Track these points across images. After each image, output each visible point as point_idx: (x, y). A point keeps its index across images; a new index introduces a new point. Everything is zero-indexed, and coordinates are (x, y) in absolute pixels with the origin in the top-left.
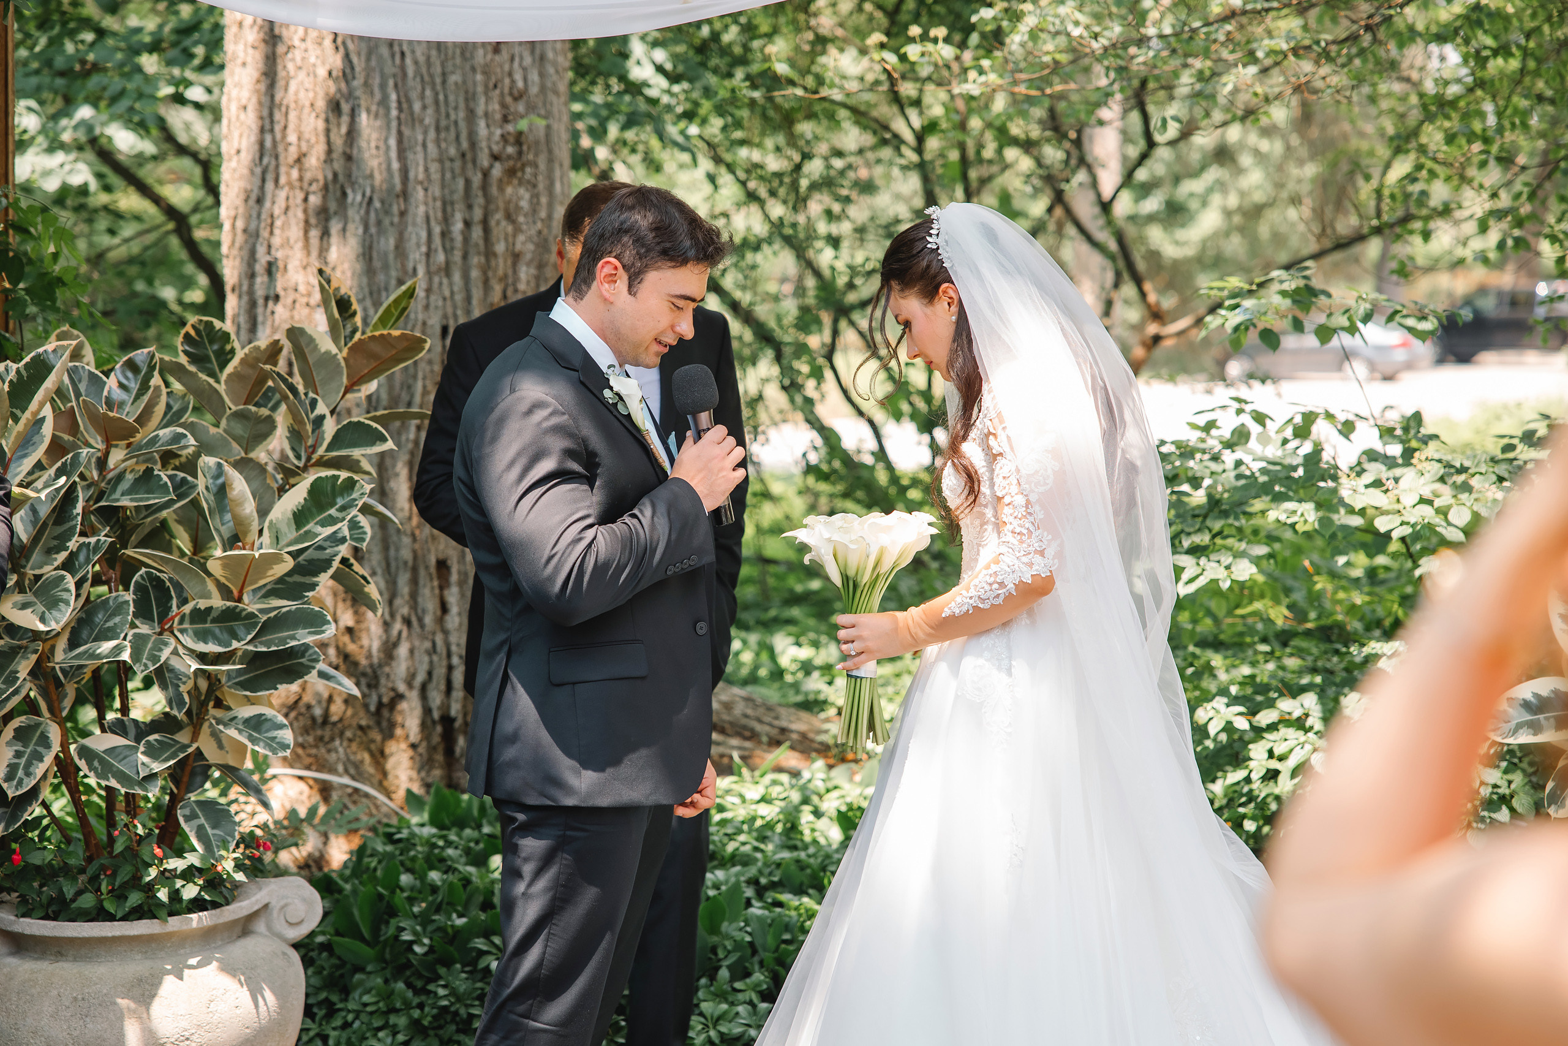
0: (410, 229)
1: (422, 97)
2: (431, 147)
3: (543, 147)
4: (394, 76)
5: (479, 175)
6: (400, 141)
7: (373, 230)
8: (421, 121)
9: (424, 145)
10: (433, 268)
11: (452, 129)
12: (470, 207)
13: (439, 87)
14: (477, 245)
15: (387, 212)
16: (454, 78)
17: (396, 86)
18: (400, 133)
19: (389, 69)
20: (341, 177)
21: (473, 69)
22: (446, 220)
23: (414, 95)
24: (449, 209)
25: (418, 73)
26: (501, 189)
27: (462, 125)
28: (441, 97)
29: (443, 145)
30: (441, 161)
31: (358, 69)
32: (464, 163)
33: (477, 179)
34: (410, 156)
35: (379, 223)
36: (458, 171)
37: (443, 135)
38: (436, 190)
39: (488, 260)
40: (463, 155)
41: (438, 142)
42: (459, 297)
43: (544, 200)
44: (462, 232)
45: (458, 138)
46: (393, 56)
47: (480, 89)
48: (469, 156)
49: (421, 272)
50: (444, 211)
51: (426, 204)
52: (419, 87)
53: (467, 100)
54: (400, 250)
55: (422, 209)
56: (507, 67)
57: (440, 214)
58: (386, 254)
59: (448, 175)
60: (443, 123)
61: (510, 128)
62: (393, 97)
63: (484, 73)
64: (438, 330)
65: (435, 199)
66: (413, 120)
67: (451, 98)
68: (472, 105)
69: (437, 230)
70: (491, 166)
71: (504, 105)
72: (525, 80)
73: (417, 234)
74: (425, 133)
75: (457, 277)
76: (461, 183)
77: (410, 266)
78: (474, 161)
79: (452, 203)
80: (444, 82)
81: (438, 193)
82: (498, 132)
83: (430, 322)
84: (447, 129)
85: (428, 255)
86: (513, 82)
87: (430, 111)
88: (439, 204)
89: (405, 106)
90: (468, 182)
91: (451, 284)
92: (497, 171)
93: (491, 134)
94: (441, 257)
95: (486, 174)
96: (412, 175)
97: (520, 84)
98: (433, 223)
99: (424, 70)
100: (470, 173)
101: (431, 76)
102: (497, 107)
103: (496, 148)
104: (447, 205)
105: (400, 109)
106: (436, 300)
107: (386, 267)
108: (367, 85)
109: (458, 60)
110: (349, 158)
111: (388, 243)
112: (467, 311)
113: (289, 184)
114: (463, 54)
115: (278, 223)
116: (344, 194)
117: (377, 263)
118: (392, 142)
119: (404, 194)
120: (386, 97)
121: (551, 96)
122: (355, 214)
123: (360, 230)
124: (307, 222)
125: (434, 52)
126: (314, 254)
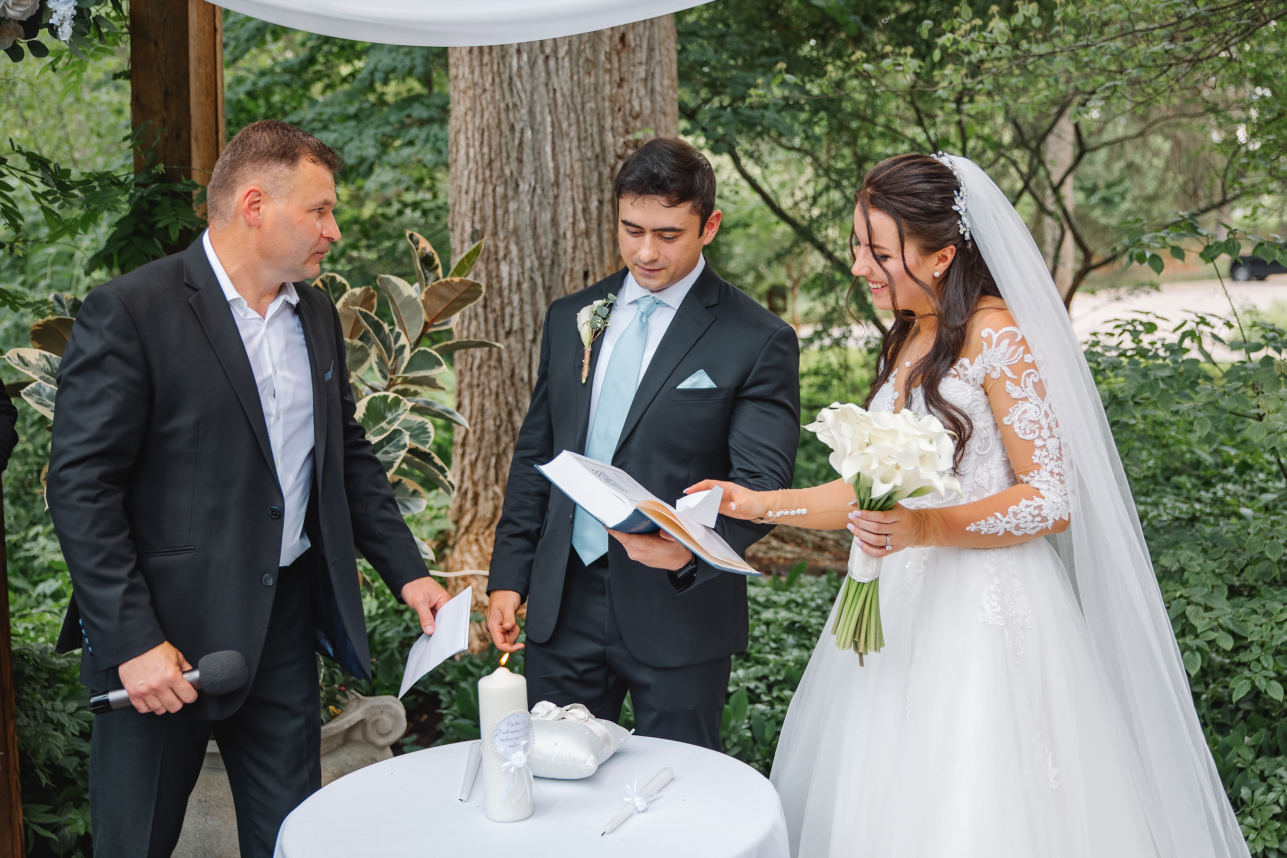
0: (561, 207)
1: (568, 118)
2: (574, 151)
4: (549, 105)
5: (609, 169)
6: (553, 149)
8: (568, 135)
9: (570, 151)
11: (589, 139)
12: (602, 191)
13: (579, 112)
14: (608, 216)
15: (545, 196)
16: (591, 105)
17: (550, 111)
18: (553, 143)
19: (545, 100)
20: (515, 174)
21: (603, 99)
22: (586, 200)
23: (562, 117)
24: (588, 193)
25: (564, 102)
27: (596, 136)
28: (581, 118)
29: (583, 150)
30: (581, 161)
31: (524, 101)
32: (598, 162)
34: (560, 157)
35: (540, 204)
36: (593, 167)
37: (583, 143)
38: (579, 181)
40: (597, 156)
41: (579, 147)
42: (595, 252)
44: (598, 208)
45: (593, 145)
46: (548, 92)
47: (607, 112)
48: (600, 157)
49: (569, 235)
50: (585, 194)
51: (572, 189)
52: (566, 112)
53: (599, 119)
54: (554, 222)
55: (569, 193)
56: (627, 97)
57: (582, 197)
59: (587, 170)
60: (583, 135)
61: (630, 137)
62: (549, 119)
63: (610, 101)
64: (581, 274)
65: (578, 187)
66: (563, 135)
67: (588, 118)
68: (602, 122)
69: (580, 207)
70: (616, 163)
71: (626, 122)
72: (641, 105)
73: (566, 210)
74: (571, 142)
75: (594, 238)
76: (595, 176)
77: (561, 231)
78: (604, 160)
79: (590, 189)
80: (583, 108)
81: (580, 183)
82: (622, 140)
83: (576, 269)
84: (586, 139)
85: (574, 224)
86: (632, 107)
87: (574, 128)
88: (581, 190)
89: (556, 125)
90: (600, 175)
91: (590, 243)
93: (616, 142)
94: (582, 225)
96: (562, 171)
97: (637, 108)
98: (577, 202)
99: (569, 101)
100: (601, 168)
101: (574, 104)
102: (621, 123)
103: (619, 151)
104: (586, 190)
105: (553, 126)
106: (580, 254)
107: (545, 233)
108: (531, 112)
109: (592, 93)
110: (520, 161)
111: (546, 217)
112: (601, 261)
113: (484, 180)
114: (596, 89)
115: (478, 206)
116: (517, 185)
117: (540, 231)
118: (548, 149)
119: (557, 184)
120: (544, 119)
121: (659, 116)
122: (525, 198)
123: (528, 209)
124: (495, 205)
125: (576, 89)
126: (500, 226)
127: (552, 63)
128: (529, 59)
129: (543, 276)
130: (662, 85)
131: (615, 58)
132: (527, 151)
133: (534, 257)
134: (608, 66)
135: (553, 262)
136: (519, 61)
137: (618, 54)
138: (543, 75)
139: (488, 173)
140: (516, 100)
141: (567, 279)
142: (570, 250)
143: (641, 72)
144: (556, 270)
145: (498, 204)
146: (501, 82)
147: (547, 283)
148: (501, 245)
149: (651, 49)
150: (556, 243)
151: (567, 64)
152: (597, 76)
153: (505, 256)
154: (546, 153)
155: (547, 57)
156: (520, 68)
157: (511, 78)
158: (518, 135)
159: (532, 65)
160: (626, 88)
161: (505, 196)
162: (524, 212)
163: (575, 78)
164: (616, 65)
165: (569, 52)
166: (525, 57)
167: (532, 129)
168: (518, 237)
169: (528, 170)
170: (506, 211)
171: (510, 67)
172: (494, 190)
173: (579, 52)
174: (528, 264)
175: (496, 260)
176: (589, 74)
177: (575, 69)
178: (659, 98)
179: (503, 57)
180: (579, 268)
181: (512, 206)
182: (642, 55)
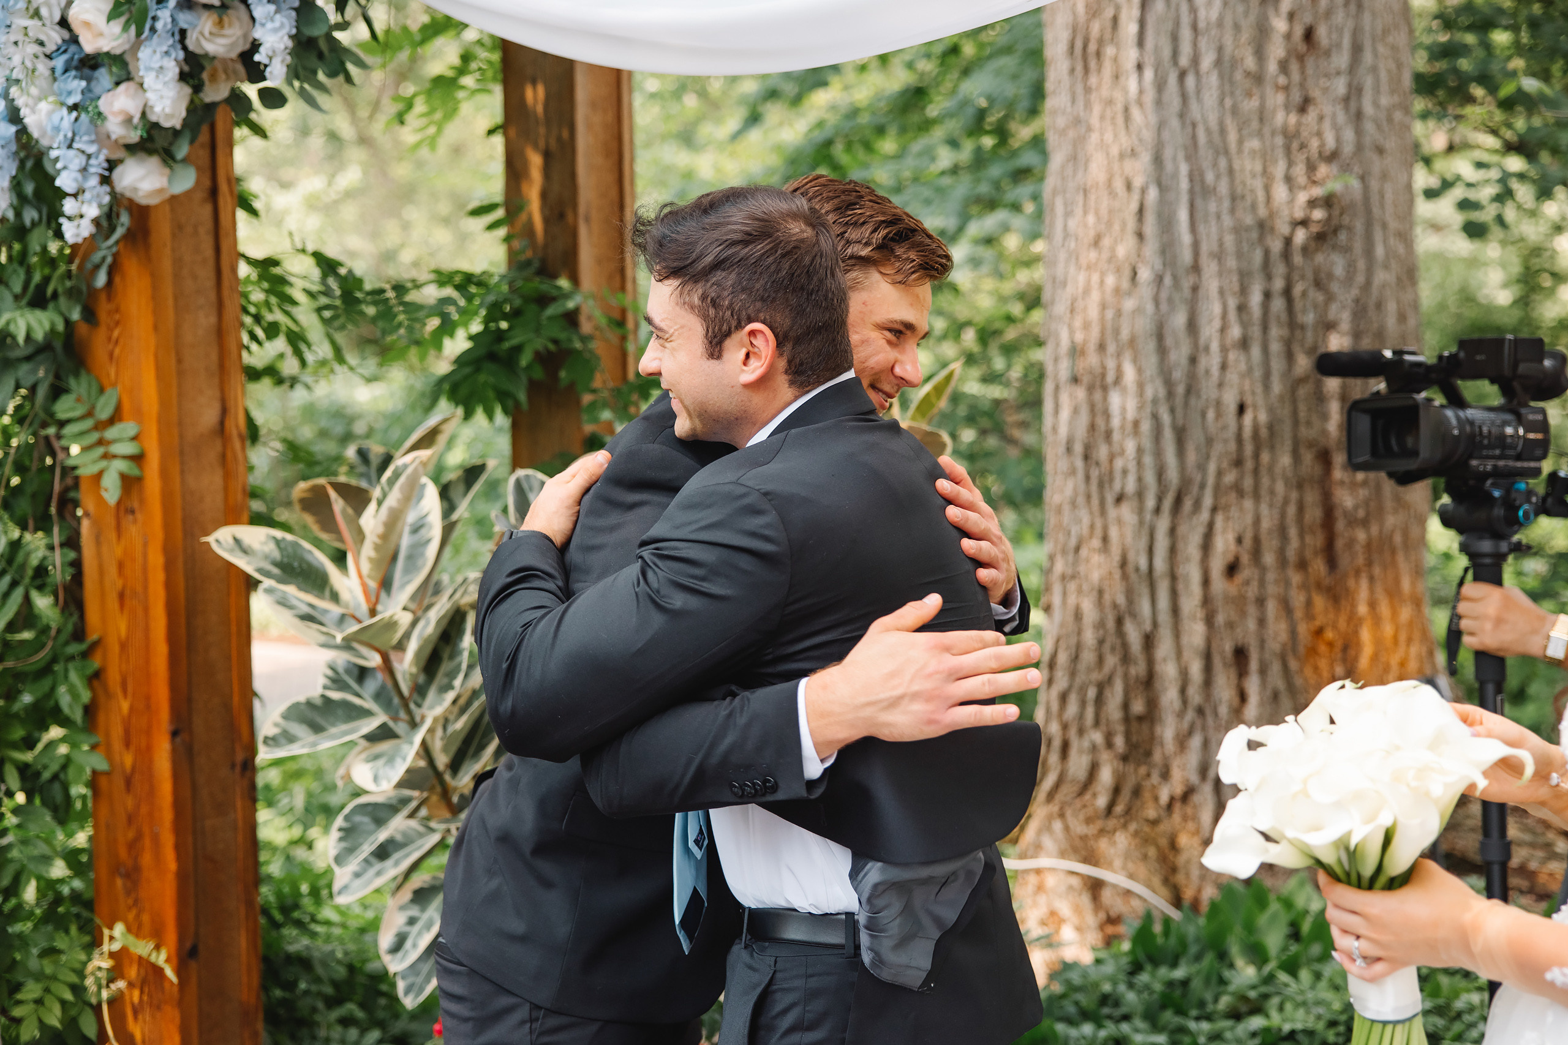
0: (1203, 304)
1: (1215, 165)
2: (1226, 217)
3: (1360, 210)
4: (1185, 147)
5: (1280, 243)
6: (1192, 215)
7: (1164, 307)
8: (1215, 192)
9: (1218, 217)
10: (1228, 342)
11: (1250, 197)
12: (1269, 277)
13: (1234, 155)
14: (1278, 317)
15: (1178, 288)
16: (1252, 144)
17: (1187, 156)
18: (1191, 205)
19: (1180, 141)
21: (1273, 133)
22: (1244, 291)
23: (1206, 164)
24: (1246, 280)
25: (1210, 142)
26: (1308, 257)
27: (1259, 192)
28: (1237, 165)
29: (1239, 215)
30: (1236, 231)
32: (1262, 232)
33: (1277, 247)
34: (1201, 228)
35: (1170, 300)
36: (1255, 241)
37: (1238, 205)
38: (1232, 263)
39: (1292, 331)
40: (1261, 224)
41: (1232, 211)
42: (1258, 373)
44: (1261, 304)
45: (1254, 205)
46: (1184, 128)
47: (1279, 153)
48: (1267, 226)
49: (1215, 346)
50: (1241, 283)
51: (1221, 276)
52: (1212, 157)
53: (1264, 166)
54: (1192, 326)
55: (1216, 283)
56: (1315, 128)
57: (1236, 287)
58: (1177, 332)
59: (1245, 246)
60: (1239, 192)
61: (1318, 191)
62: (1184, 168)
63: (1285, 135)
64: (1233, 408)
65: (1230, 271)
66: (1208, 192)
67: (1248, 165)
68: (1270, 170)
69: (1232, 303)
70: (1293, 233)
71: (1311, 168)
72: (1338, 139)
73: (1212, 309)
74: (1219, 204)
75: (1256, 351)
76: (1258, 254)
77: (1202, 341)
78: (1273, 230)
79: (1250, 274)
80: (1240, 150)
81: (1233, 265)
82: (1303, 197)
83: (1225, 399)
84: (1243, 198)
85: (1222, 330)
86: (1323, 142)
87: (1224, 181)
88: (1235, 277)
89: (1196, 177)
90: (1267, 253)
91: (1248, 359)
92: (1301, 238)
93: (1293, 200)
95: (1287, 241)
96: (1204, 247)
97: (1331, 144)
98: (1228, 297)
99: (1217, 139)
100: (1268, 242)
101: (1226, 144)
102: (1302, 170)
103: (1299, 215)
104: (1244, 278)
105: (1191, 180)
106: (1232, 377)
107: (1177, 344)
108: (1157, 159)
109: (1255, 124)
110: (1138, 235)
111: (1179, 319)
112: (1267, 387)
113: (1088, 267)
114: (1261, 117)
115: (1079, 306)
116: (1133, 273)
117: (1169, 341)
118: (1183, 215)
119: (1196, 268)
120: (1177, 169)
121: (1370, 155)
122: (1145, 293)
123: (1151, 308)
124: (1102, 304)
125: (1228, 119)
127: (1190, 81)
128: (1155, 76)
129: (1172, 411)
130: (1376, 104)
131: (1294, 67)
132: (1150, 220)
133: (1159, 382)
134: (1283, 81)
135: (1188, 390)
136: (1138, 79)
137: (1301, 58)
138: (1177, 100)
140: (1134, 140)
141: (1211, 415)
142: (1215, 371)
143: (1340, 86)
144: (1193, 401)
145: (1107, 302)
146: (1113, 117)
147: (1180, 422)
148: (1111, 364)
149: (1357, 49)
150: (1193, 360)
151: (1214, 81)
152: (1263, 99)
153: (1116, 381)
154: (1179, 221)
155: (1184, 73)
156: (1140, 91)
157: (1126, 110)
158: (1135, 195)
159: (1160, 86)
160: (1312, 115)
161: (1118, 290)
162: (1144, 314)
163: (1228, 102)
164: (1296, 78)
165: (1218, 62)
166: (1149, 74)
167: (1159, 184)
168: (1135, 352)
169: (1150, 248)
170: (1116, 313)
171: (1125, 90)
172: (1102, 281)
174: (1149, 394)
175: (1104, 386)
176: (1251, 95)
177: (1228, 90)
178: (1369, 127)
179: (1117, 77)
180: (1230, 400)
182: (1341, 60)
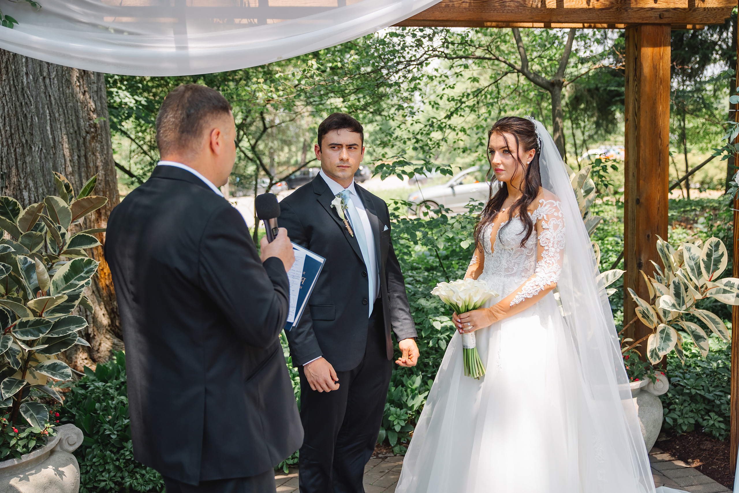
0: (57, 159)
1: (59, 112)
2: (63, 129)
3: (103, 128)
4: (47, 104)
5: (82, 139)
6: (51, 128)
8: (59, 120)
9: (61, 129)
11: (71, 123)
12: (79, 151)
13: (64, 108)
14: (83, 164)
15: (48, 154)
16: (70, 104)
17: (48, 108)
18: (51, 125)
19: (45, 101)
20: (29, 142)
21: (77, 101)
22: (70, 155)
23: (55, 111)
25: (56, 102)
26: (90, 144)
27: (74, 121)
28: (66, 111)
29: (68, 129)
30: (67, 134)
31: (33, 102)
32: (76, 135)
33: (81, 141)
34: (55, 133)
35: (45, 158)
36: (74, 138)
37: (67, 125)
39: (87, 169)
40: (76, 132)
41: (65, 127)
43: (105, 147)
44: (78, 160)
45: (73, 126)
46: (46, 97)
47: (80, 108)
48: (78, 132)
50: (70, 153)
51: (63, 150)
52: (57, 108)
53: (75, 112)
54: (55, 167)
55: (61, 152)
56: (88, 100)
58: (49, 169)
59: (70, 139)
60: (67, 121)
61: (91, 122)
62: (48, 112)
63: (80, 102)
66: (56, 120)
67: (70, 112)
68: (77, 114)
69: (68, 159)
70: (86, 136)
71: (88, 114)
73: (60, 161)
74: (61, 124)
76: (75, 142)
78: (80, 135)
79: (73, 150)
80: (66, 106)
81: (67, 146)
82: (88, 124)
84: (69, 123)
85: (65, 169)
86: (91, 105)
87: (62, 116)
88: (67, 150)
89: (52, 115)
90: (78, 142)
91: (75, 179)
92: (88, 137)
93: (85, 124)
94: (70, 169)
95: (85, 139)
96: (56, 140)
97: (94, 106)
98: (66, 157)
99: (59, 102)
100: (78, 138)
101: (61, 104)
103: (87, 129)
105: (50, 116)
107: (50, 174)
108: (37, 108)
109: (71, 98)
110: (32, 134)
111: (49, 165)
113: (8, 145)
114: (72, 96)
115: (4, 159)
116: (31, 148)
117: (46, 172)
118: (48, 128)
119: (54, 147)
120: (44, 112)
122: (36, 155)
123: (38, 161)
124: (16, 158)
125: (62, 95)
126: (20, 170)
127: (47, 81)
128: (34, 78)
131: (81, 79)
132: (36, 129)
133: (44, 187)
134: (78, 84)
135: (55, 189)
136: (27, 79)
137: (82, 77)
138: (43, 87)
139: (10, 141)
140: (27, 100)
145: (19, 158)
146: (16, 90)
148: (23, 181)
151: (56, 82)
152: (72, 89)
153: (25, 187)
154: (47, 130)
155: (44, 78)
156: (28, 83)
157: (23, 89)
158: (29, 120)
159: (36, 81)
160: (88, 96)
161: (23, 154)
162: (37, 162)
163: (61, 89)
164: (82, 83)
165: (57, 75)
166: (31, 77)
167: (38, 117)
168: (33, 176)
169: (37, 139)
170: (24, 162)
171: (22, 82)
172: (15, 150)
173: (63, 76)
174: (40, 191)
175: (20, 189)
176: (69, 87)
177: (61, 85)
178: (103, 101)
179: (16, 76)
181: (28, 159)
182: (95, 79)
